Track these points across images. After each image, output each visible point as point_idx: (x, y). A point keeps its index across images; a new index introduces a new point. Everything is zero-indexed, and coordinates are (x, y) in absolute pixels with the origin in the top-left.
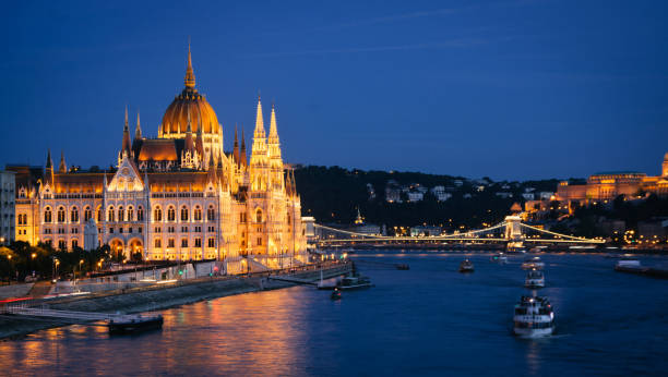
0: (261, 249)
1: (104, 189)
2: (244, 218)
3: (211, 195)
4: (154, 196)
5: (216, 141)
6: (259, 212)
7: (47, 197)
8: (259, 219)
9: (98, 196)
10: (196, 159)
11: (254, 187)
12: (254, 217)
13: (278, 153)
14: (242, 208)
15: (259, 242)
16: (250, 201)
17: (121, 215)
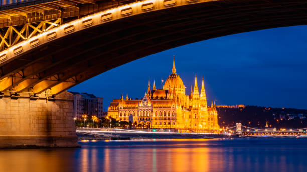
0: (196, 128)
1: (139, 106)
2: (190, 117)
3: (173, 108)
4: (155, 108)
5: (182, 91)
6: (195, 115)
7: (121, 109)
8: (195, 117)
9: (137, 108)
10: (172, 97)
11: (194, 107)
12: (193, 117)
13: (205, 95)
14: (190, 114)
15: (195, 125)
16: (192, 111)
17: (144, 114)
